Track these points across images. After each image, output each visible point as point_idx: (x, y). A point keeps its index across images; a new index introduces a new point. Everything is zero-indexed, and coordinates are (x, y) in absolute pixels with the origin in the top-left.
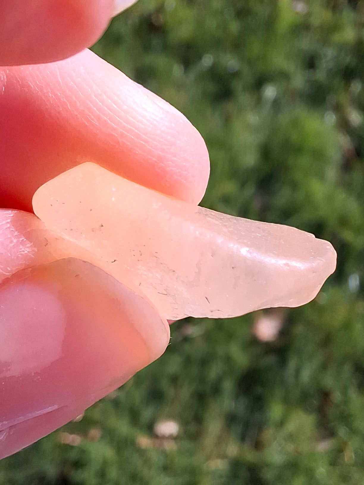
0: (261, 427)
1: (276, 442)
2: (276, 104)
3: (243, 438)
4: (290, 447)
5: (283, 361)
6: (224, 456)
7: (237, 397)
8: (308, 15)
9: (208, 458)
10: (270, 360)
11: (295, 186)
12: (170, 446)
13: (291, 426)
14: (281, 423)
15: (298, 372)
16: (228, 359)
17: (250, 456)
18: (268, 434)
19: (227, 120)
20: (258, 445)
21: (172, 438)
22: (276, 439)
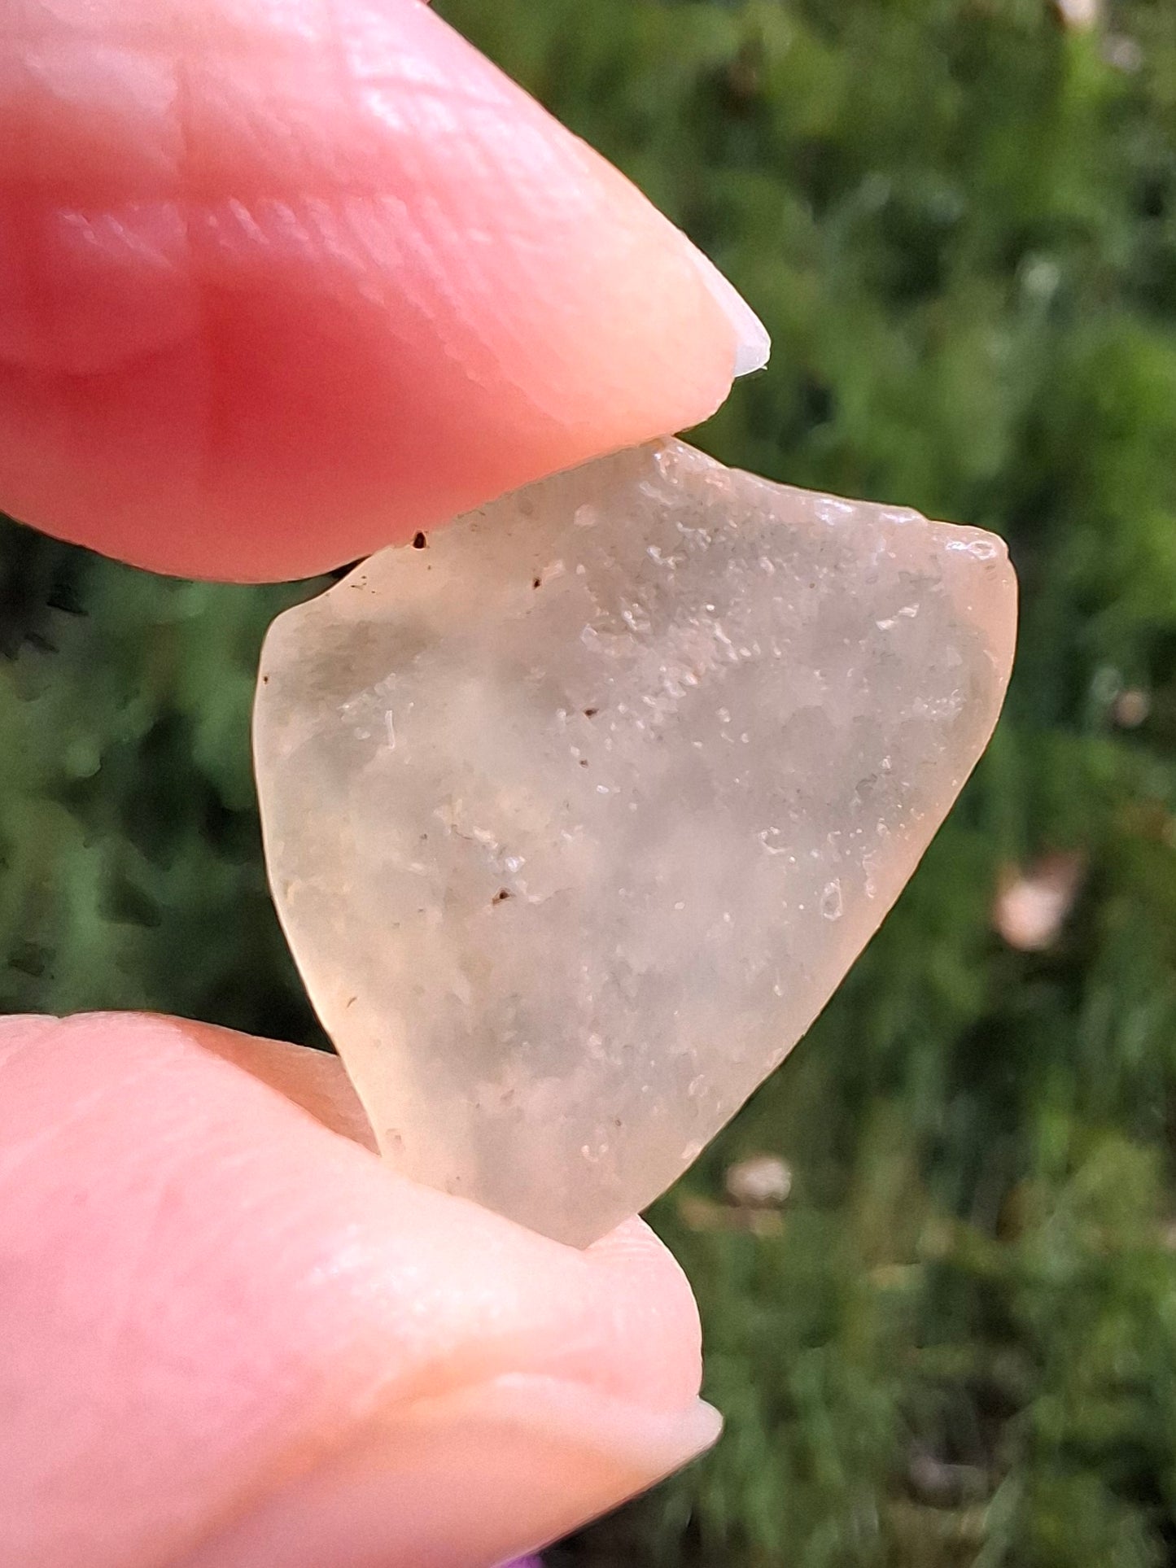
0: (1013, 1175)
1: (1051, 1220)
2: (1060, 308)
3: (963, 1208)
4: (1091, 1235)
5: (1074, 1002)
6: (909, 1257)
7: (950, 1097)
8: (1146, 73)
9: (871, 1259)
10: (1037, 998)
11: (1107, 527)
12: (766, 1226)
13: (1095, 1176)
14: (1067, 1170)
15: (1113, 1032)
16: (928, 993)
17: (984, 1256)
18: (1034, 1193)
19: (929, 350)
20: (1004, 1228)
21: (774, 1203)
22: (1050, 1212)
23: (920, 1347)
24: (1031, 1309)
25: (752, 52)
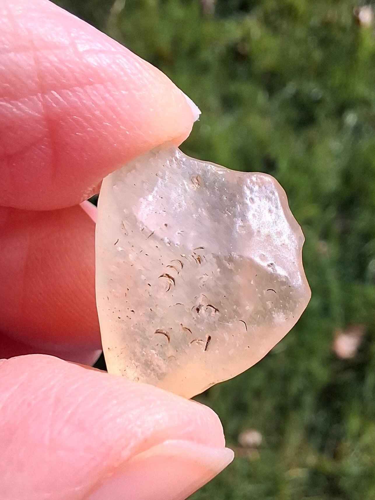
0: (339, 438)
1: (353, 453)
2: (357, 130)
3: (322, 449)
4: (367, 459)
5: (361, 378)
6: (303, 465)
7: (317, 411)
9: (289, 467)
10: (349, 376)
12: (253, 455)
14: (359, 435)
16: (309, 375)
17: (329, 466)
18: (347, 444)
19: (310, 147)
20: (336, 456)
21: (257, 447)
22: (353, 450)
23: (306, 496)
24: (345, 484)
25: (246, 38)
